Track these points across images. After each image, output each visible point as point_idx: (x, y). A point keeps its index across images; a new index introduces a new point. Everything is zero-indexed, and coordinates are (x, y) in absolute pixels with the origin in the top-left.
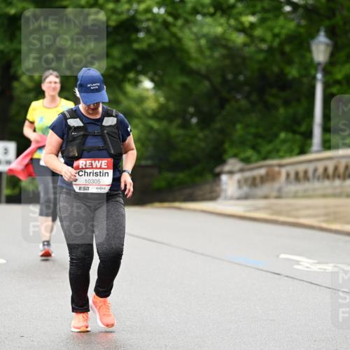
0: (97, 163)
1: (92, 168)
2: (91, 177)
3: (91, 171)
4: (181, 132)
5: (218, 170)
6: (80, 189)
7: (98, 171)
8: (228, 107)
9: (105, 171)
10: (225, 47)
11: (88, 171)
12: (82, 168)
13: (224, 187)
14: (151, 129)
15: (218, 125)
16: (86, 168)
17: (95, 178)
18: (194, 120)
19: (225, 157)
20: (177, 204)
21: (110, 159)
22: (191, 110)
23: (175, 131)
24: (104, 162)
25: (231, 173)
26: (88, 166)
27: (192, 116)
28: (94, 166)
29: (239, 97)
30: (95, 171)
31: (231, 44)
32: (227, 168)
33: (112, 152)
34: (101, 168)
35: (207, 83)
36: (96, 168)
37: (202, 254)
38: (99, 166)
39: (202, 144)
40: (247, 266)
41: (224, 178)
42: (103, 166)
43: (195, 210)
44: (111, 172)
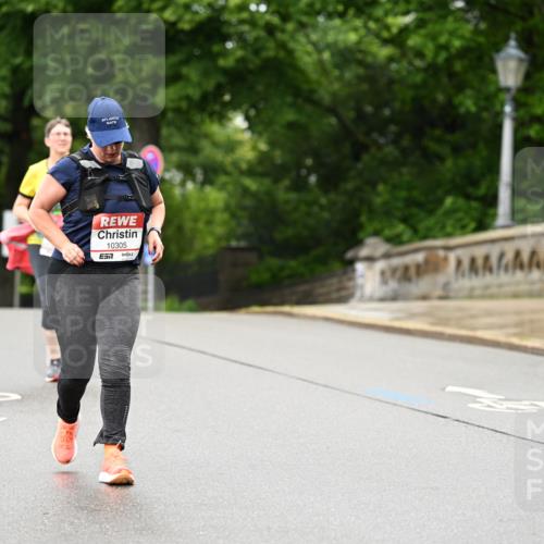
0: (123, 220)
1: (117, 227)
2: (115, 240)
3: (114, 230)
4: (293, 196)
5: (349, 255)
6: (101, 257)
7: (124, 230)
8: (366, 158)
9: (133, 230)
10: (361, 63)
11: (111, 231)
12: (105, 227)
13: (360, 281)
14: (246, 191)
15: (350, 186)
16: (109, 227)
17: (119, 240)
18: (313, 179)
19: (361, 235)
20: (287, 309)
21: (140, 214)
22: (309, 162)
23: (283, 194)
24: (132, 219)
25: (370, 259)
26: (111, 224)
27: (310, 171)
28: (120, 224)
29: (382, 141)
30: (120, 230)
31: (369, 59)
32: (364, 252)
33: (144, 204)
34: (128, 226)
35: (333, 120)
36: (122, 226)
37: (326, 386)
38: (125, 224)
39: (326, 215)
40: (395, 405)
41: (360, 267)
42: (131, 224)
43: (314, 318)
44: (140, 231)
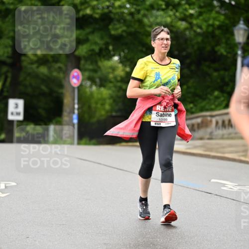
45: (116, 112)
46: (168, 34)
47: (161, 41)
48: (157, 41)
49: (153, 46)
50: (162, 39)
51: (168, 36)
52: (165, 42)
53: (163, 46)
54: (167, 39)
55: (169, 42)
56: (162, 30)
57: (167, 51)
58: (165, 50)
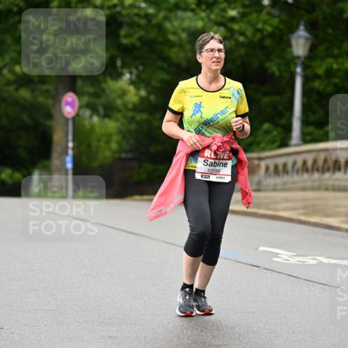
45: (127, 152)
46: (221, 42)
47: (210, 53)
48: (204, 54)
49: (200, 61)
50: (212, 50)
51: (221, 46)
52: (217, 54)
53: (214, 60)
54: (219, 50)
55: (223, 55)
56: (212, 38)
57: (219, 67)
58: (217, 65)
